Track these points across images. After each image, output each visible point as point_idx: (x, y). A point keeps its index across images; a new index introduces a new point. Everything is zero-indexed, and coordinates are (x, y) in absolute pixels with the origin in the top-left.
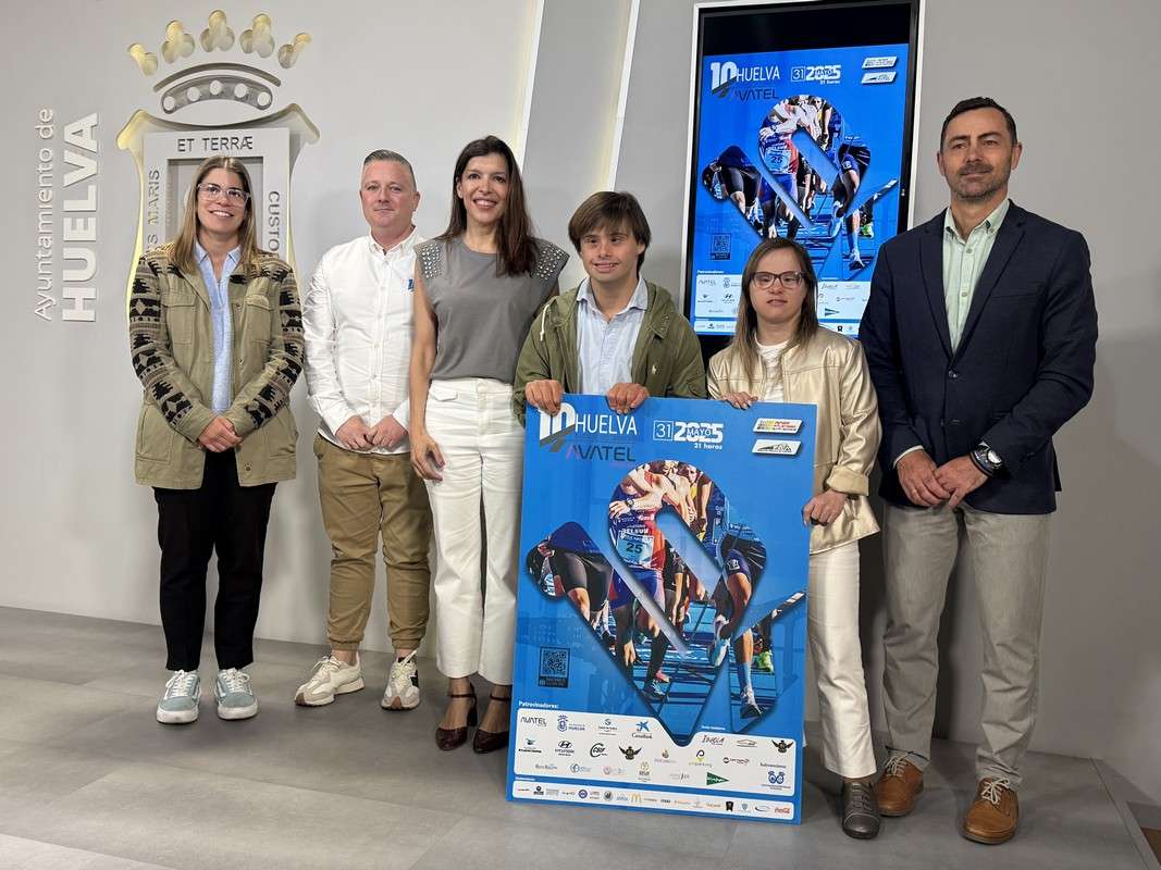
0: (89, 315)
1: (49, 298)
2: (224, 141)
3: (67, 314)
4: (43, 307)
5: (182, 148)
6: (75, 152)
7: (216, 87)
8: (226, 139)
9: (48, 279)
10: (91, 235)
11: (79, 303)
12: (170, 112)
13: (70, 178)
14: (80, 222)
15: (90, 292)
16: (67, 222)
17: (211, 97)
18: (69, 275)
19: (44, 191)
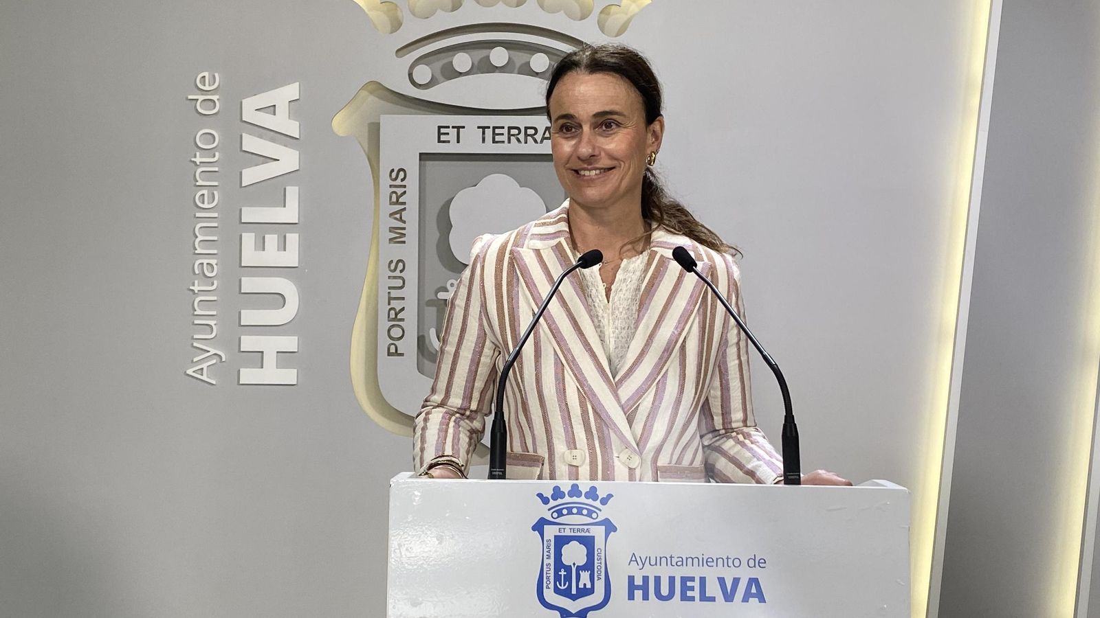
0: (289, 376)
1: (213, 351)
2: (514, 132)
3: (249, 375)
4: (204, 366)
5: (443, 138)
6: (260, 137)
7: (499, 56)
8: (518, 129)
9: (212, 323)
10: (291, 257)
11: (270, 359)
12: (426, 86)
13: (251, 175)
14: (272, 240)
15: (290, 343)
16: (248, 239)
17: (494, 69)
18: (250, 316)
19: (205, 192)
